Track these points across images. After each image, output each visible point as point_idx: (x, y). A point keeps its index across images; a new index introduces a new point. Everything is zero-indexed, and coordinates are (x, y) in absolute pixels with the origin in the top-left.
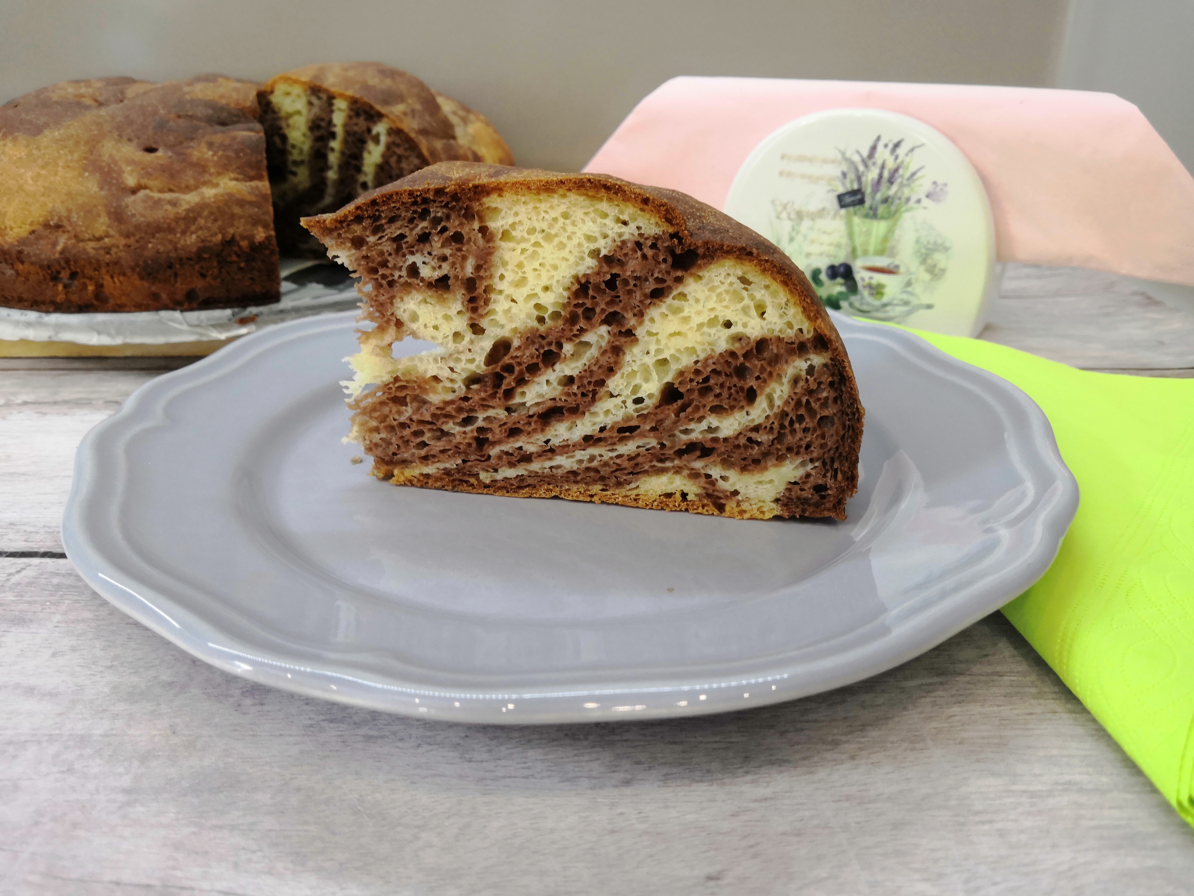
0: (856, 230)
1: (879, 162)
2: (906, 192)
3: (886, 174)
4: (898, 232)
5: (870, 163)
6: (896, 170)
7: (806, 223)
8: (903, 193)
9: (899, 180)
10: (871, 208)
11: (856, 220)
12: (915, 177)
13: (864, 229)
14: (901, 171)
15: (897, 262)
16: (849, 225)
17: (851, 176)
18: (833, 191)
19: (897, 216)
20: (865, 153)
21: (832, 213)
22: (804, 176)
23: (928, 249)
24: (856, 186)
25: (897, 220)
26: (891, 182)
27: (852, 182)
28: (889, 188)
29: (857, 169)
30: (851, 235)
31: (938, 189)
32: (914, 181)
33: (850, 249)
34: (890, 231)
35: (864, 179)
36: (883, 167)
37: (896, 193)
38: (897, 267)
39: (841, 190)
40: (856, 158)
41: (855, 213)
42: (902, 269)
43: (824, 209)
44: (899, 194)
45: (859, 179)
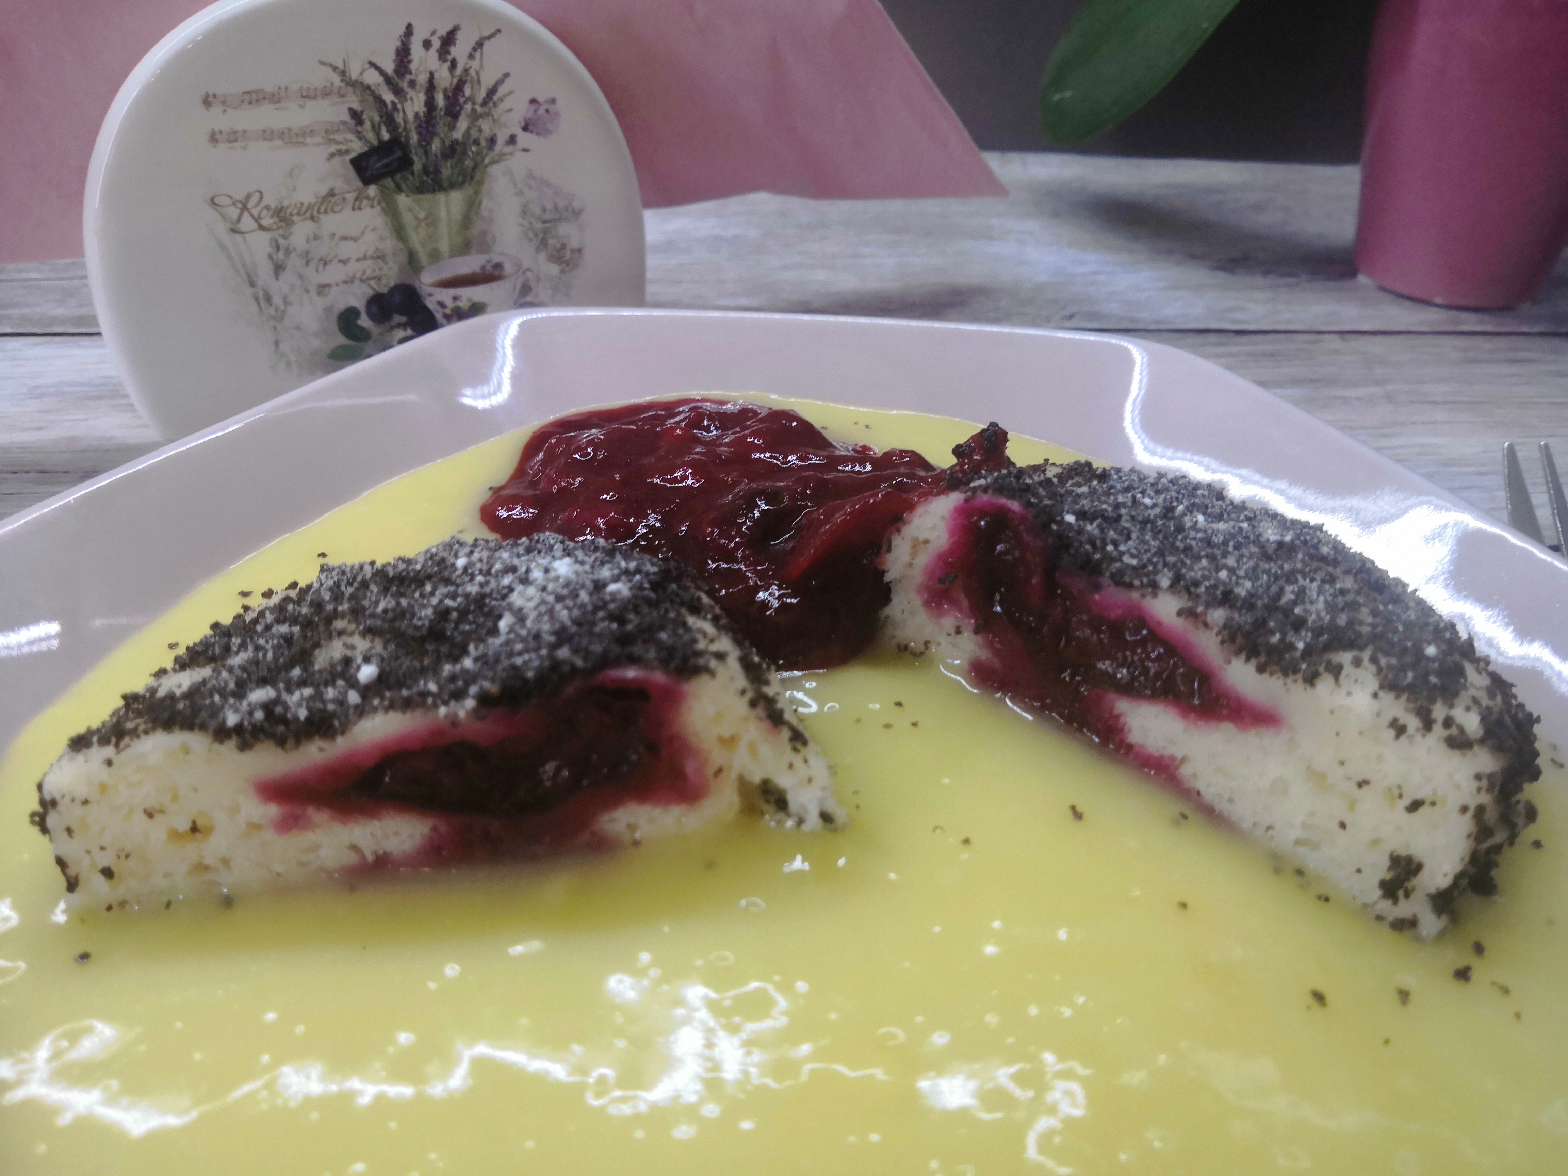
0: (407, 218)
1: (422, 79)
2: (486, 126)
3: (440, 100)
4: (485, 203)
5: (404, 85)
6: (459, 88)
7: (302, 230)
8: (480, 131)
9: (468, 107)
10: (426, 171)
11: (403, 200)
12: (495, 98)
13: (422, 215)
14: (468, 91)
15: (496, 259)
16: (392, 213)
17: (372, 115)
18: (340, 153)
19: (478, 177)
20: (389, 67)
21: (350, 197)
22: (268, 135)
23: (544, 222)
24: (386, 136)
25: (481, 183)
26: (453, 113)
27: (375, 128)
28: (452, 127)
29: (379, 100)
30: (399, 232)
31: (541, 111)
32: (495, 105)
33: (404, 258)
34: (472, 204)
35: (399, 118)
36: (431, 87)
37: (467, 133)
38: (498, 266)
39: (358, 147)
40: (373, 78)
41: (399, 189)
42: (508, 268)
43: (332, 193)
44: (474, 134)
45: (388, 118)
